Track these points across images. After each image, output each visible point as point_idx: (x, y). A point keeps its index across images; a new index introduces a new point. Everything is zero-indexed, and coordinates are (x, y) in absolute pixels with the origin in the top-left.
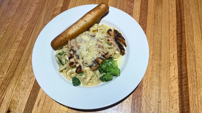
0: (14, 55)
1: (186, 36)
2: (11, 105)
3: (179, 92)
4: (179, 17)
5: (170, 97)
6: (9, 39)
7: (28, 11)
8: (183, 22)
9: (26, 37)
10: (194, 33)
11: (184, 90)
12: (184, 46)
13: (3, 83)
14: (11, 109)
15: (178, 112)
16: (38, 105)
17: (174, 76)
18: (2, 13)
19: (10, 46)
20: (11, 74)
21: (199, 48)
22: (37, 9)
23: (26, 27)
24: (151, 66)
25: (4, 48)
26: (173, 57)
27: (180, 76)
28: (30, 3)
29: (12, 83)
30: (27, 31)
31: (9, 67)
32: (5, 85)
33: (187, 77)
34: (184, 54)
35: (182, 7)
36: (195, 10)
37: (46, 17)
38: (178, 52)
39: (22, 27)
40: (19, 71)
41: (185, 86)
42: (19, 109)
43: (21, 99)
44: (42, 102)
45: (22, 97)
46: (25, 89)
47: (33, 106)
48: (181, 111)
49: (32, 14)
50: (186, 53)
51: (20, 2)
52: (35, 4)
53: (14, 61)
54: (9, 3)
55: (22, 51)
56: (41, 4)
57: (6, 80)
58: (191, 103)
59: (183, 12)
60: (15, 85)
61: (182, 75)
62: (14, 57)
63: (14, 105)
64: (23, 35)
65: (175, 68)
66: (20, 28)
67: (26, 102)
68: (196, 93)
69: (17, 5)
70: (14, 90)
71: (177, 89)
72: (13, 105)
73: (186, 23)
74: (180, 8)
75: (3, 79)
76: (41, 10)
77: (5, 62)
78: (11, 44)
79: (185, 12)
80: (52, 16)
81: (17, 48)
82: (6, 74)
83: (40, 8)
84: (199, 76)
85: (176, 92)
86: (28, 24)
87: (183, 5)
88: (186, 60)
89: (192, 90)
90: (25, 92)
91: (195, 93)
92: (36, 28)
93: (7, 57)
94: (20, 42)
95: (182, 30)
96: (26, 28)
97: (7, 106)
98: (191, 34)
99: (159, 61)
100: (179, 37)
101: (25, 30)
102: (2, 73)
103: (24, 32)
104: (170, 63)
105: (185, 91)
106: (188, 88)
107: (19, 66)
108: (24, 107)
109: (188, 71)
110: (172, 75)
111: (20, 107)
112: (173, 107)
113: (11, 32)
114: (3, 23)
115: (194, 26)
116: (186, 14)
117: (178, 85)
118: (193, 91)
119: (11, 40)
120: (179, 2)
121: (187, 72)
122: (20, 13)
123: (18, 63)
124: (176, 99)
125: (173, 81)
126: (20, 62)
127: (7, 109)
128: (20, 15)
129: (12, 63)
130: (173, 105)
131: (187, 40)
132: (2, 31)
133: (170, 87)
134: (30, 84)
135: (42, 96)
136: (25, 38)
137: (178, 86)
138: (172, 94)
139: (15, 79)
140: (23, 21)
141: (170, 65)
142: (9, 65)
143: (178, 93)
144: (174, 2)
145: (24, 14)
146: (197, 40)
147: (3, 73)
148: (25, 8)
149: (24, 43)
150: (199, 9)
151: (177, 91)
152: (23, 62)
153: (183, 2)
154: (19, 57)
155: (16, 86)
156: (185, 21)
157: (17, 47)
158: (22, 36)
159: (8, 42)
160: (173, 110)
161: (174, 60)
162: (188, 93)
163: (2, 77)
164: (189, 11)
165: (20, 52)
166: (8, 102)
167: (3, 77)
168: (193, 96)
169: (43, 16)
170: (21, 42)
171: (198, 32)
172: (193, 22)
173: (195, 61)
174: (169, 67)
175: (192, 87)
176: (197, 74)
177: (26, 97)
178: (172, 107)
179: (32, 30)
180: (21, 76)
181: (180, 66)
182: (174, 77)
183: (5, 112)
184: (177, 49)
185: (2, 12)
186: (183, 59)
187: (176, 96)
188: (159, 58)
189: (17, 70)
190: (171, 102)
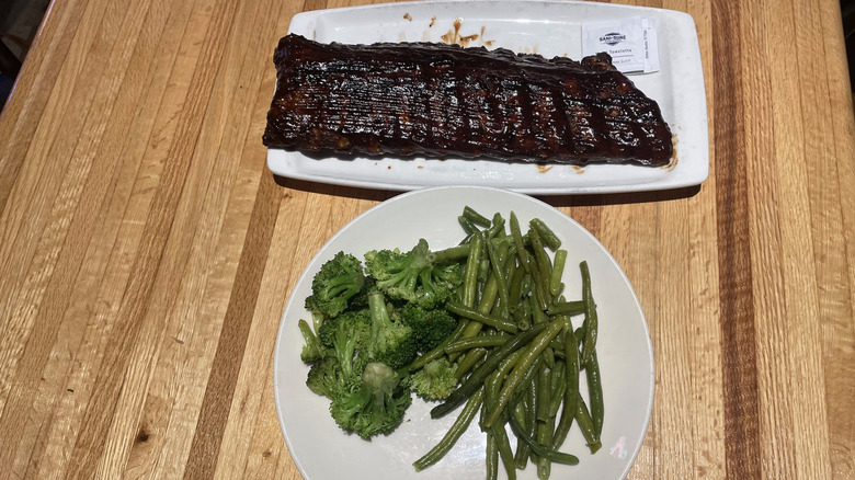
0: (137, 240)
1: (750, 143)
2: (149, 416)
3: (721, 344)
4: (724, 75)
5: (693, 365)
6: (115, 183)
7: (168, 75)
8: (738, 93)
9: (172, 174)
10: (778, 132)
11: (739, 337)
12: (742, 181)
13: (111, 343)
14: (151, 427)
15: (718, 412)
16: (242, 409)
17: (705, 290)
18: (72, 87)
19: (119, 209)
20: (138, 308)
21: (793, 189)
22: (202, 65)
23: (168, 134)
24: (626, 257)
25: (97, 219)
26: (703, 224)
27: (726, 291)
28: (174, 42)
29: (144, 340)
30: (175, 149)
31: (124, 284)
32: (121, 348)
33: (749, 292)
34: (739, 211)
35: (736, 37)
36: (780, 46)
37: (236, 96)
38: (718, 204)
39: (153, 135)
40: (164, 296)
41: (744, 325)
42: (179, 427)
43: (182, 391)
44: (254, 401)
45: (183, 387)
46: (192, 360)
47: (226, 412)
48: (728, 410)
49: (187, 85)
50: (746, 206)
51: (135, 41)
52: (191, 45)
53: (143, 263)
54: (93, 47)
55: (167, 224)
56: (214, 44)
57: (122, 329)
58: (764, 382)
59: (736, 54)
60: (156, 346)
61: (733, 285)
62: (140, 247)
63: (160, 414)
64: (162, 165)
65: (708, 263)
66: (147, 140)
67: (199, 401)
68: (782, 345)
69: (126, 52)
70: (154, 365)
71: (715, 335)
72: (154, 414)
73: (747, 97)
74: (728, 37)
75: (108, 328)
76: (219, 69)
77: (110, 268)
78: (122, 199)
79: (745, 53)
80: (260, 90)
81: (145, 216)
82: (117, 308)
83: (214, 62)
84: (791, 288)
85: (713, 345)
86: (174, 123)
87: (738, 25)
88: (747, 231)
89: (769, 338)
90: (194, 367)
91: (777, 346)
92: (206, 138)
93: (116, 246)
94: (154, 191)
95: (733, 123)
96: (170, 138)
97: (136, 420)
98: (767, 135)
99: (652, 240)
100: (724, 149)
101: (168, 147)
102: (104, 305)
103: (164, 155)
104: (691, 247)
105: (743, 341)
106: (753, 329)
107: (159, 278)
108: (196, 419)
109: (755, 270)
110: (697, 288)
111: (183, 419)
112: (703, 398)
113: (116, 158)
114: (82, 123)
115: (777, 107)
116: (749, 61)
117: (720, 320)
118: (771, 341)
119: (120, 187)
120: (723, 15)
121: (750, 274)
122: (142, 83)
123: (157, 270)
124: (713, 371)
125: (701, 307)
126: (163, 267)
127: (137, 430)
128: (140, 91)
129: (134, 268)
130: (702, 389)
131: (750, 161)
132: (83, 154)
133: (693, 328)
134: (205, 340)
135: (254, 380)
136: (171, 179)
137: (718, 326)
138: (699, 354)
139: (151, 323)
140: (155, 114)
141: (692, 251)
142: (127, 276)
143: (719, 348)
144: (706, 18)
145: (157, 86)
146: (788, 157)
147: (109, 305)
148: (155, 61)
149: (171, 195)
150: (798, 39)
151: (714, 341)
152: (172, 266)
153: (738, 15)
154: (158, 246)
155: (158, 350)
156: (747, 89)
157: (146, 209)
158: (161, 170)
159: (110, 195)
160: (702, 406)
161: (707, 234)
162: (755, 346)
163: (106, 322)
164: (761, 48)
165: (158, 230)
166: (138, 404)
167: (110, 319)
168: (770, 358)
169: (227, 90)
170: (159, 191)
171: (791, 129)
172: (775, 89)
173: (779, 234)
174: (686, 261)
175: (768, 325)
176: (786, 280)
177: (200, 386)
178: (700, 398)
179: (192, 146)
180: (174, 315)
181: (725, 255)
182: (704, 293)
183: (131, 440)
184: (717, 196)
185: (74, 80)
186: (737, 228)
187: (714, 360)
188: (651, 231)
189: (155, 294)
190: (694, 380)
